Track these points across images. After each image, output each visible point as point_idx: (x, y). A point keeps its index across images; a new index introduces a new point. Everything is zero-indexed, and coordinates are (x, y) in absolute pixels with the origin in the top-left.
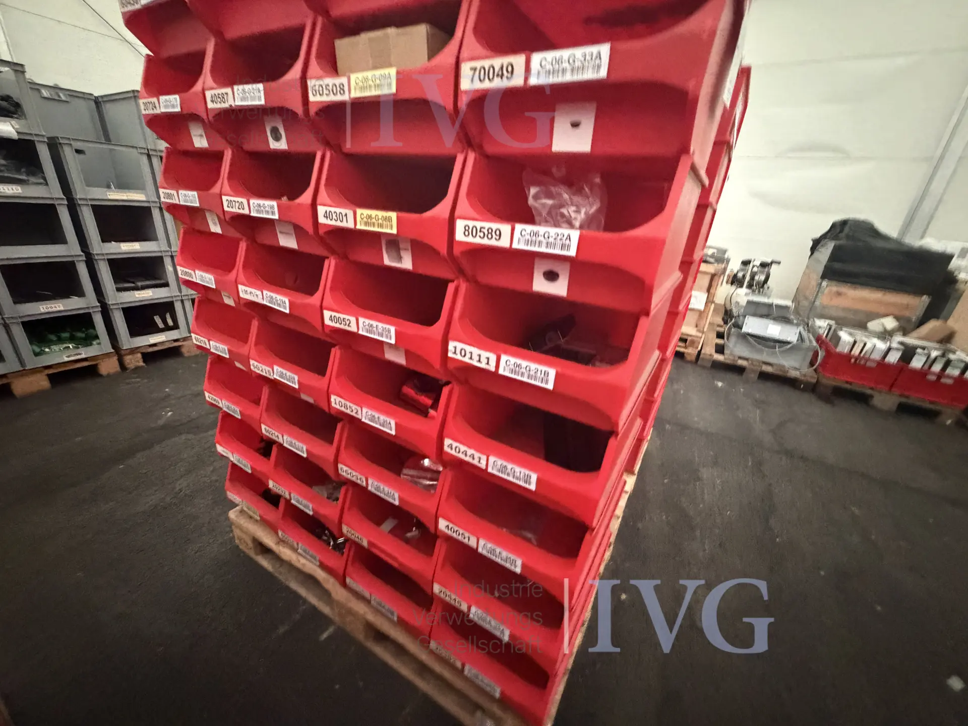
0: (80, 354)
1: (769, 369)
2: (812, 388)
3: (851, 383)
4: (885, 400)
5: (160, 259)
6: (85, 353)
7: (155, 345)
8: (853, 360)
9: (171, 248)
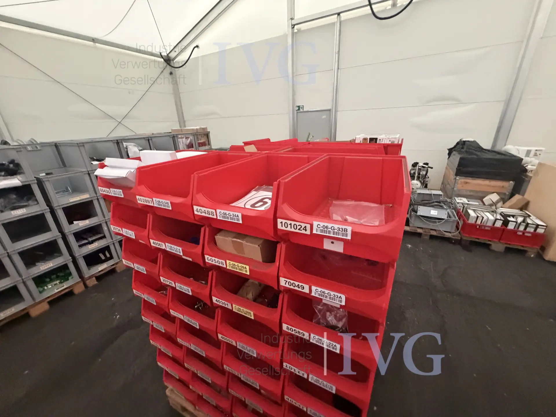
0: (63, 286)
1: (434, 233)
2: (458, 242)
3: (478, 239)
4: (498, 246)
5: (100, 225)
6: (66, 285)
7: (102, 271)
8: (478, 227)
9: (105, 218)
